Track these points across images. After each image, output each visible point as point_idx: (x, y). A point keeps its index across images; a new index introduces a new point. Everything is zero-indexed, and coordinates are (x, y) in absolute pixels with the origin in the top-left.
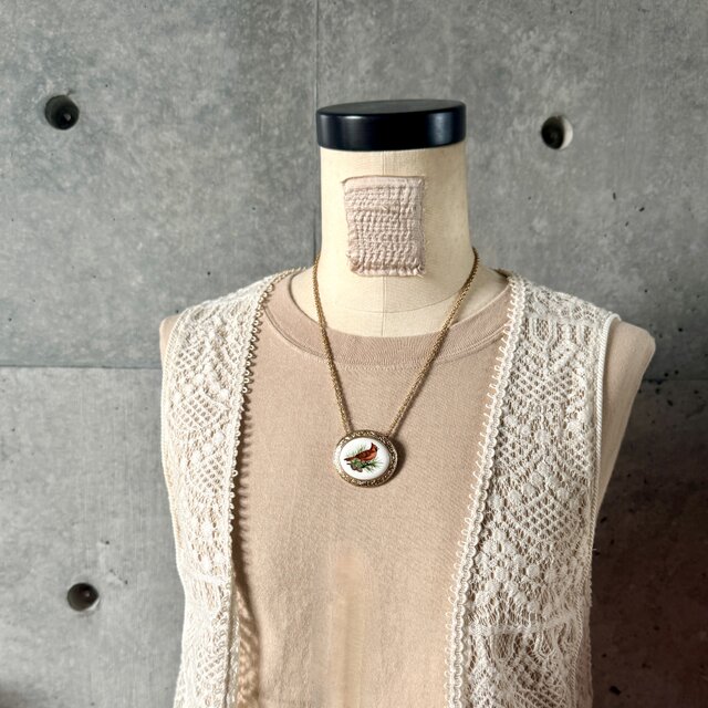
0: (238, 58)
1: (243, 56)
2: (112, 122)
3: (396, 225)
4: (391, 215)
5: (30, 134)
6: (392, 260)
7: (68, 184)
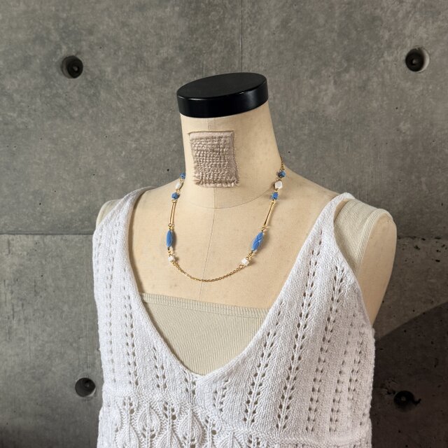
0: (187, 24)
1: (191, 22)
2: (105, 72)
5: (52, 83)
7: (76, 115)
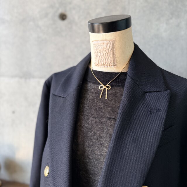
3: (106, 54)
4: (105, 51)
6: (106, 64)
